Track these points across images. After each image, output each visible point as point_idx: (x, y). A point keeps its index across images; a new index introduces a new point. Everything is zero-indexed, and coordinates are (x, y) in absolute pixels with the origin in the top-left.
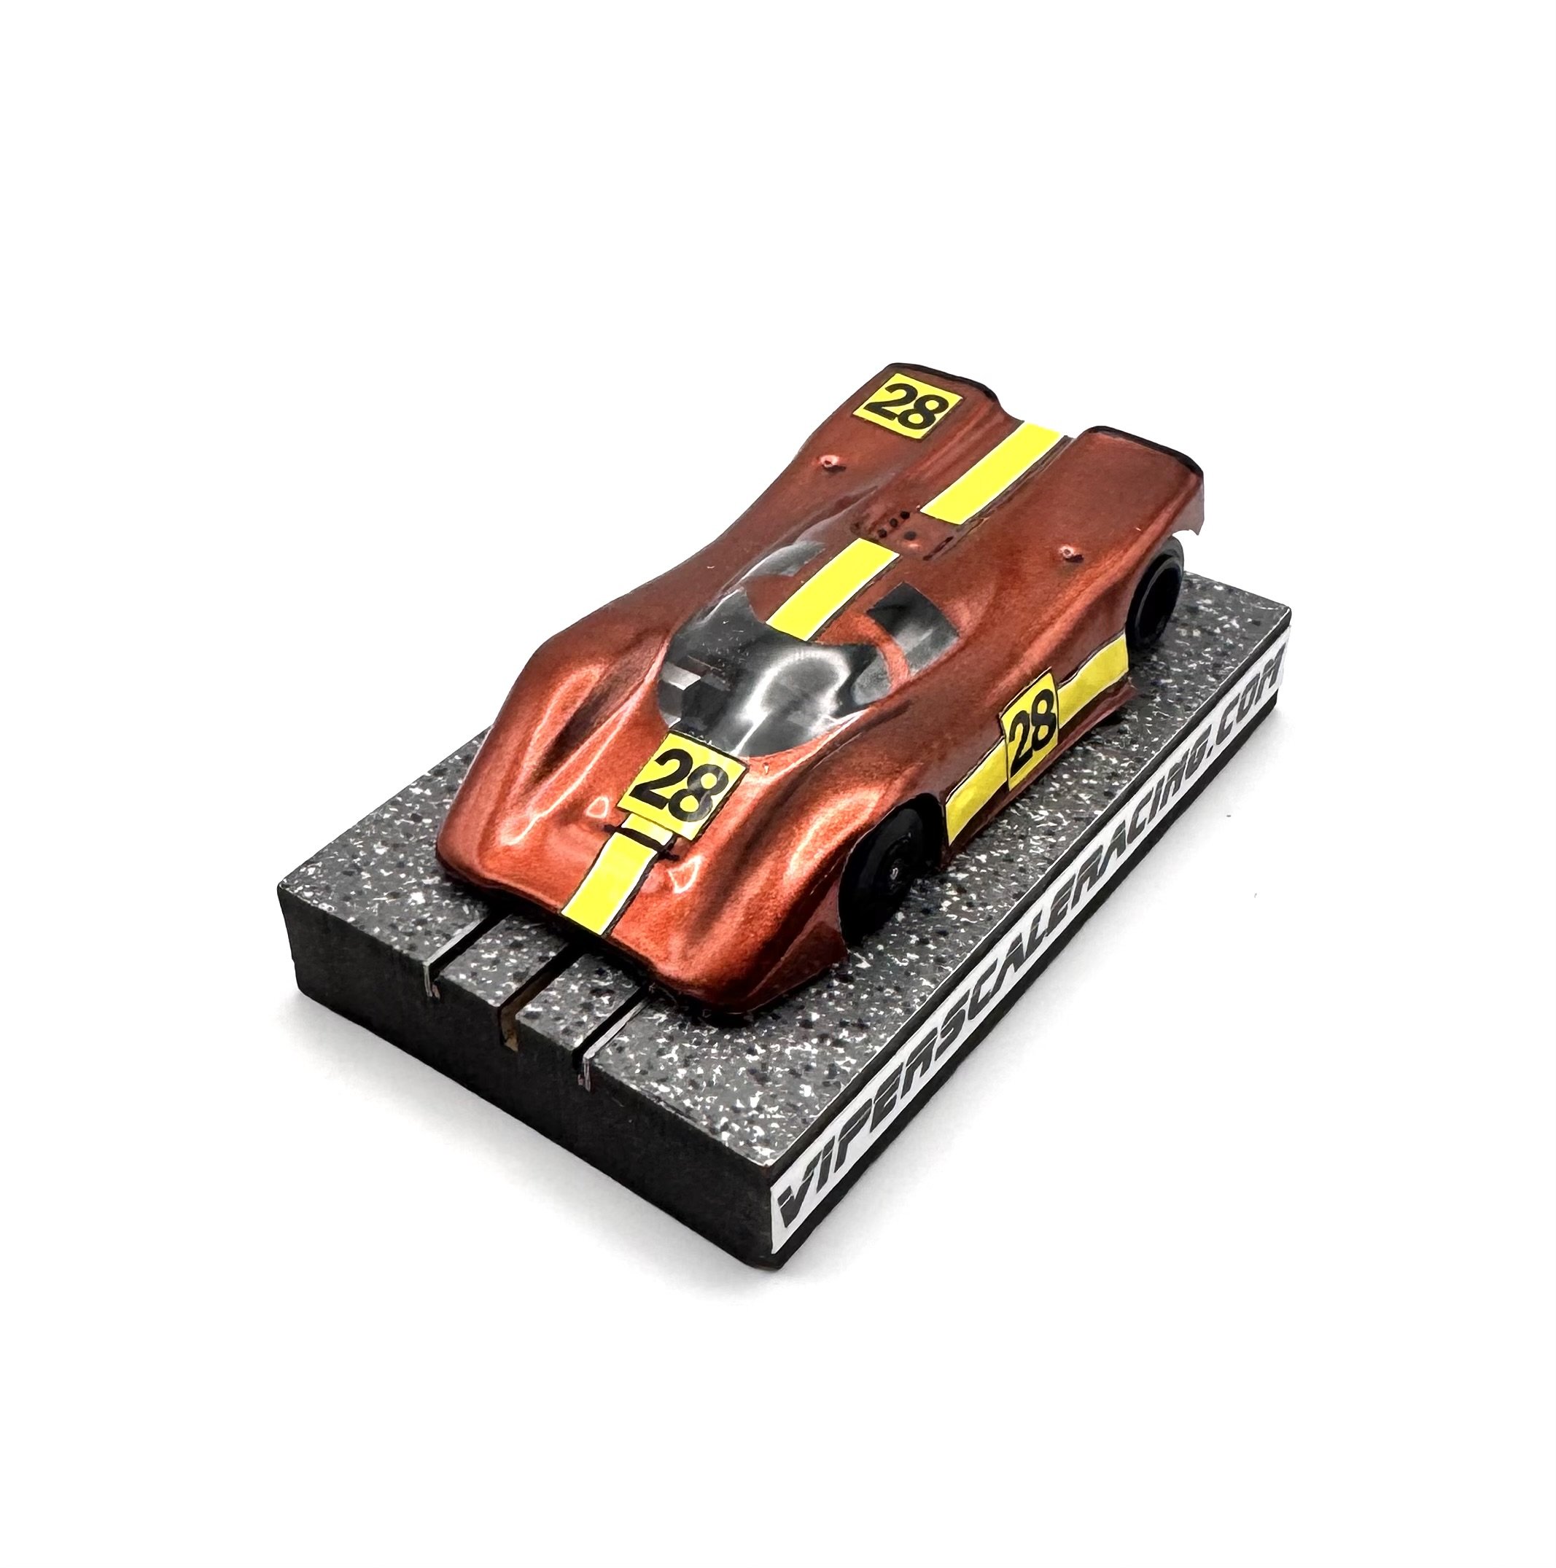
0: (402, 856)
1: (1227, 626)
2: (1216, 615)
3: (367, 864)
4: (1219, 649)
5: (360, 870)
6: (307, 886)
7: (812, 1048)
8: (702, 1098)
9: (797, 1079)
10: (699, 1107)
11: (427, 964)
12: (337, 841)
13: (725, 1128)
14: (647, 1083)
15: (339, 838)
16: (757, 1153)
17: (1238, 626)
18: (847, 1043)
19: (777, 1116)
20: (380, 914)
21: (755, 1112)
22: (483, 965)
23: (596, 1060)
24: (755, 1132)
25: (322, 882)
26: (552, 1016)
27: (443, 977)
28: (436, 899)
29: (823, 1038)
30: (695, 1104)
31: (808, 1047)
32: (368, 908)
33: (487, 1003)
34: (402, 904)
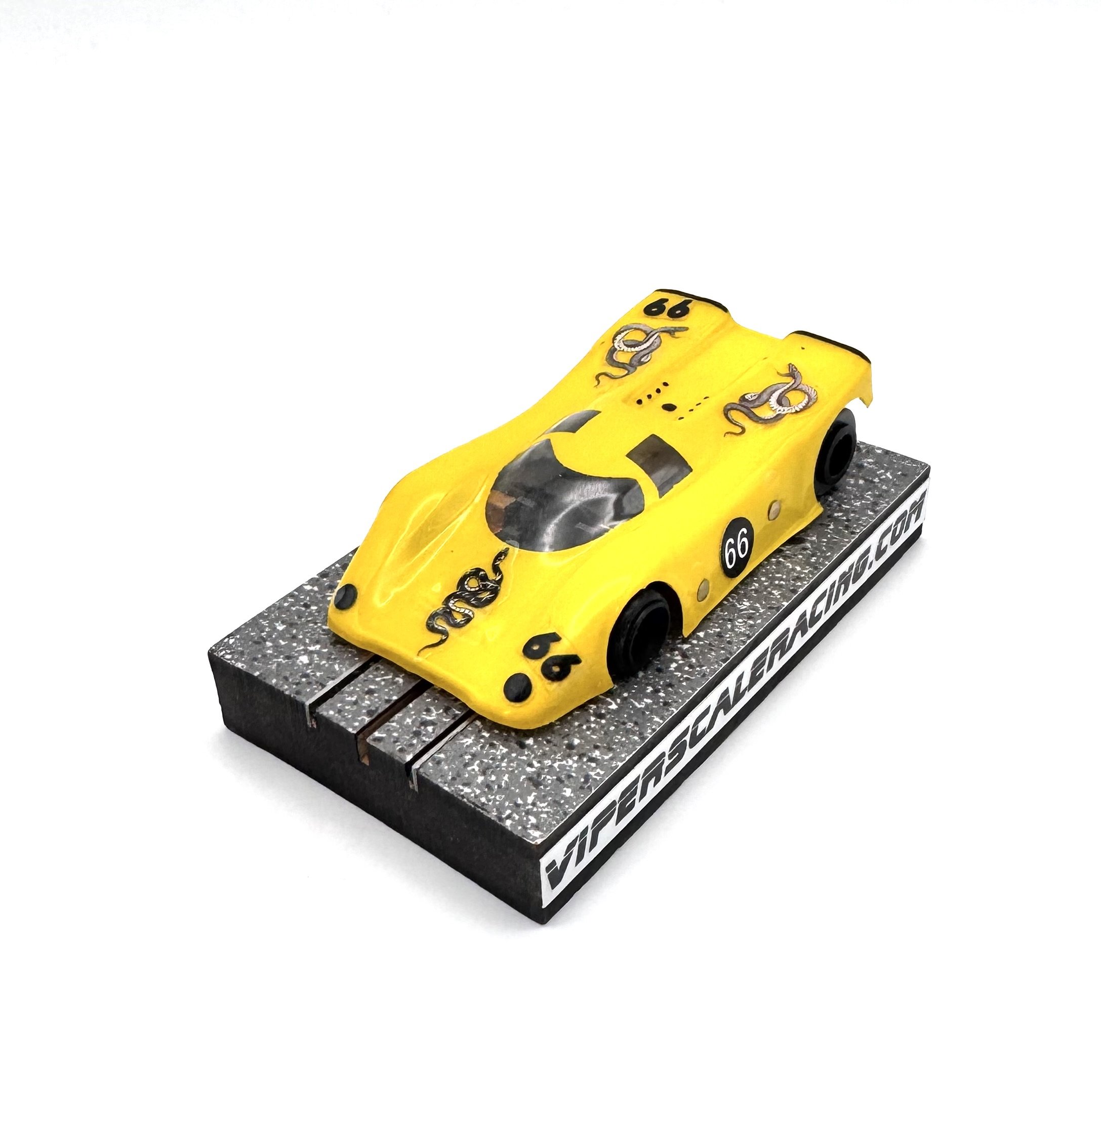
0: (294, 631)
1: (884, 477)
2: (876, 469)
3: (271, 636)
4: (877, 493)
5: (265, 640)
6: (229, 652)
7: (573, 764)
8: (493, 797)
9: (561, 785)
10: (490, 803)
11: (308, 703)
12: (251, 621)
13: (509, 817)
14: (456, 786)
15: (254, 619)
16: (531, 835)
17: (891, 477)
18: (599, 759)
19: (546, 810)
20: (277, 671)
21: (530, 807)
22: (346, 705)
23: (421, 770)
24: (530, 820)
25: (239, 649)
26: (392, 740)
27: (318, 713)
28: (317, 660)
29: (581, 756)
30: (489, 800)
31: (570, 762)
32: (269, 666)
33: (347, 731)
34: (294, 664)
